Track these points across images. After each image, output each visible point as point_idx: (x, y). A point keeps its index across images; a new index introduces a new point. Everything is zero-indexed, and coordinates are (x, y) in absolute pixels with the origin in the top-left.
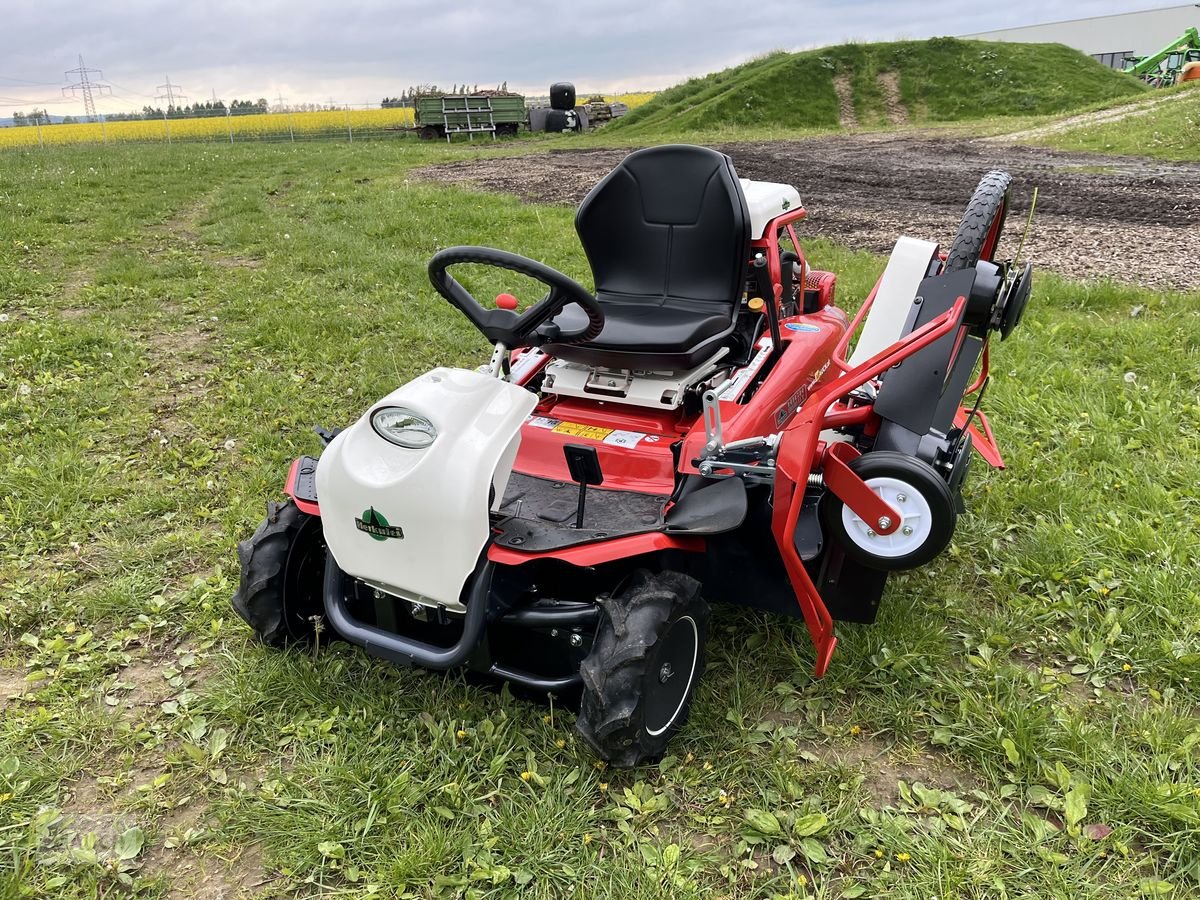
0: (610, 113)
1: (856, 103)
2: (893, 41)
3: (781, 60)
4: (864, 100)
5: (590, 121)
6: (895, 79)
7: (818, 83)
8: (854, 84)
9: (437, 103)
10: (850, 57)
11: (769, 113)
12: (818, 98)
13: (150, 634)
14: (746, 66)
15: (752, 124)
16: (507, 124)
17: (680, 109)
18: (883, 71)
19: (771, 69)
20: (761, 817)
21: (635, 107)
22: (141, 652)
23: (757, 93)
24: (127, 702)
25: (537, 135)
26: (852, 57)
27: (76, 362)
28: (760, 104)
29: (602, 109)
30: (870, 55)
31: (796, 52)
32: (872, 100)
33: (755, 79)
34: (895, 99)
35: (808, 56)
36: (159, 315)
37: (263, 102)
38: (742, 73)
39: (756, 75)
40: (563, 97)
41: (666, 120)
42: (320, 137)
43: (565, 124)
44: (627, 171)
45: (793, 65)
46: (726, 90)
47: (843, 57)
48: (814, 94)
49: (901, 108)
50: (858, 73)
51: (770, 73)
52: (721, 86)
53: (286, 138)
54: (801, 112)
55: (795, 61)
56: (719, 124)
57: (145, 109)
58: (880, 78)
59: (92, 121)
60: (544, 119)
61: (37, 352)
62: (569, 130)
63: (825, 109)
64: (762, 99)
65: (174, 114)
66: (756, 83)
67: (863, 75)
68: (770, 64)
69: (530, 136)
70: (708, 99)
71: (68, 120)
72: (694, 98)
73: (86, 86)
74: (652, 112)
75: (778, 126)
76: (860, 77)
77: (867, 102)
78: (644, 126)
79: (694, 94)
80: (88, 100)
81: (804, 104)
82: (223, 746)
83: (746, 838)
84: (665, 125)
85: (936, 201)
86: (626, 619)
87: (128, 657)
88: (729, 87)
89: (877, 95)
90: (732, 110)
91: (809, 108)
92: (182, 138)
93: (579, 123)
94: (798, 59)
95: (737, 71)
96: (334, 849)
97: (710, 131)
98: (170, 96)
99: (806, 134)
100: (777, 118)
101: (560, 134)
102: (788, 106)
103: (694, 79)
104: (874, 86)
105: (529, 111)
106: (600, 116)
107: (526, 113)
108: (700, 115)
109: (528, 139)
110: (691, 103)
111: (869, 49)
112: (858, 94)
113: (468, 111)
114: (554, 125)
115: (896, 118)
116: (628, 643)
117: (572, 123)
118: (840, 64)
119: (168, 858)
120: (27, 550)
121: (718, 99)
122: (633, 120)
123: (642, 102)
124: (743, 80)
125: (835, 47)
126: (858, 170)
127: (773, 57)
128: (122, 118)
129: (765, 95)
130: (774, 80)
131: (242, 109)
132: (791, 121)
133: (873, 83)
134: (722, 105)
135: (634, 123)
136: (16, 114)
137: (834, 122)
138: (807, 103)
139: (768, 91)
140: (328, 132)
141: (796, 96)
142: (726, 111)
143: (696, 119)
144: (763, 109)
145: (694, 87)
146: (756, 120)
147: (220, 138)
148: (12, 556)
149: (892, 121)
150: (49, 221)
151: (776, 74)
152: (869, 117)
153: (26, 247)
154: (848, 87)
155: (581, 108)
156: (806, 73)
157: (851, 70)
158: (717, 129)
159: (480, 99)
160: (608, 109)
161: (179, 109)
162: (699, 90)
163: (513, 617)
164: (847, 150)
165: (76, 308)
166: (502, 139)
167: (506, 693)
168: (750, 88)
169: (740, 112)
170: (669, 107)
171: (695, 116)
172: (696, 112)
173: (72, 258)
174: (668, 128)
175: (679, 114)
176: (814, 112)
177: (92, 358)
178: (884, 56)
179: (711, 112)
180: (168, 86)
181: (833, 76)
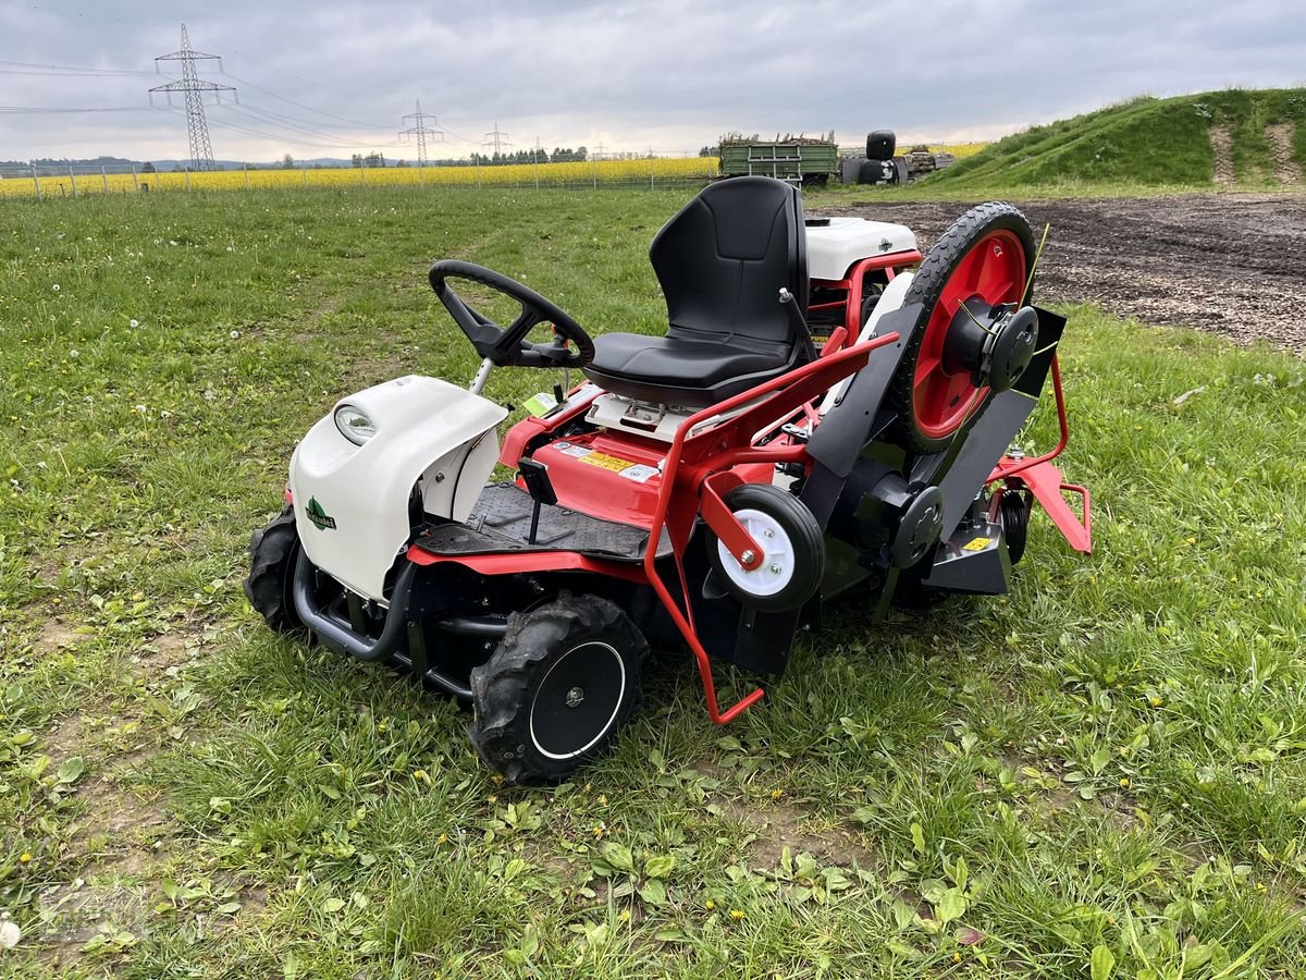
0: (934, 164)
1: (1236, 158)
2: (1289, 88)
3: (1146, 105)
4: (1247, 155)
5: (910, 173)
6: (1288, 131)
7: (1189, 133)
8: (1235, 136)
9: (744, 151)
10: (1233, 105)
11: (1123, 166)
12: (1188, 150)
13: (194, 610)
14: (1102, 112)
15: (1100, 179)
16: (816, 174)
17: (1014, 161)
18: (1273, 122)
19: (1133, 116)
20: (619, 852)
21: (964, 157)
22: (183, 624)
23: (1111, 143)
24: (146, 662)
25: (848, 187)
26: (1235, 104)
27: (278, 379)
28: (1113, 156)
29: (925, 160)
30: (1258, 104)
31: (1167, 97)
32: (1257, 155)
33: (1111, 127)
34: (1286, 155)
35: (1180, 101)
36: (373, 342)
37: (583, 150)
38: (1095, 120)
39: (1113, 122)
40: (881, 146)
41: (996, 173)
42: (623, 185)
43: (880, 176)
44: (703, 203)
45: (1160, 112)
46: (1073, 139)
47: (1224, 105)
48: (1183, 146)
49: (1293, 165)
50: (1241, 125)
51: (1130, 121)
52: (1067, 134)
53: (589, 186)
54: (1164, 166)
55: (1163, 108)
56: (1059, 178)
57: (472, 156)
58: (1268, 130)
59: (423, 166)
60: (858, 170)
61: (250, 366)
62: (884, 182)
63: (1196, 163)
64: (1116, 150)
65: (498, 161)
66: (1111, 132)
67: (1248, 126)
68: (1131, 110)
69: (840, 188)
70: (1049, 149)
71: (401, 164)
72: (1033, 148)
73: (420, 131)
74: (982, 163)
75: (1132, 181)
76: (1243, 127)
77: (1250, 157)
78: (970, 178)
79: (1034, 143)
80: (421, 145)
81: (1168, 157)
82: (193, 708)
83: (596, 869)
84: (993, 178)
85: (1268, 270)
86: (520, 632)
87: (167, 627)
88: (1078, 136)
89: (1265, 149)
90: (1077, 162)
91: (1174, 162)
92: (492, 184)
93: (896, 174)
94: (1167, 105)
95: (1090, 118)
96: (222, 804)
97: (1046, 186)
98: (497, 143)
99: (1165, 191)
100: (1134, 174)
101: (873, 186)
102: (1149, 158)
103: (1037, 126)
104: (1261, 139)
105: (842, 161)
106: (921, 168)
107: (838, 163)
108: (1037, 167)
109: (837, 191)
110: (1029, 154)
111: (1258, 96)
112: (1239, 147)
113: (775, 159)
114: (868, 176)
115: (1285, 177)
116: (513, 655)
117: (888, 174)
118: (1219, 112)
119: (100, 789)
120: (142, 530)
121: (1062, 150)
122: (957, 173)
123: (972, 152)
124: (1096, 127)
125: (1215, 93)
126: (1197, 231)
127: (1137, 102)
128: (450, 163)
129: (1120, 145)
130: (1133, 129)
131: (563, 156)
132: (1150, 176)
133: (1259, 135)
134: (1066, 157)
135: (958, 175)
136: (354, 156)
137: (1205, 178)
138: (1173, 156)
139: (1125, 141)
140: (630, 179)
141: (1160, 147)
142: (1070, 163)
143: (1032, 171)
144: (1116, 161)
145: (1036, 135)
146: (1108, 175)
147: (526, 184)
148: (129, 533)
149: (1280, 180)
150: (329, 255)
151: (1137, 122)
152: (1251, 174)
153: (298, 276)
154: (1227, 139)
155: (899, 159)
156: (1175, 121)
157: (1232, 119)
158: (1054, 183)
159: (789, 147)
160: (932, 160)
161: (504, 155)
162: (1042, 139)
163: (451, 624)
164: (1199, 210)
165: (310, 332)
166: (808, 191)
167: (453, 703)
168: (1102, 137)
169: (1087, 165)
170: (1002, 158)
171: (1031, 168)
172: (1033, 164)
173: (332, 289)
174: (995, 182)
175: (1013, 166)
176: (1181, 166)
177: (293, 375)
178: (1276, 105)
179: (1051, 164)
180: (497, 133)
181: (1210, 126)
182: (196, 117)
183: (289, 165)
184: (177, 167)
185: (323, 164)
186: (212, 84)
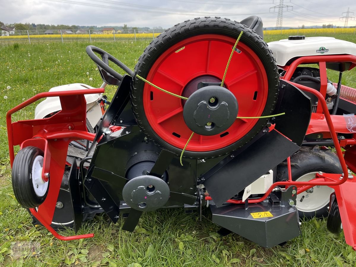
73: (347, 17)
136: (323, 25)
182: (280, 13)
183: (303, 27)
184: (272, 29)
185: (313, 27)
186: (287, 6)
